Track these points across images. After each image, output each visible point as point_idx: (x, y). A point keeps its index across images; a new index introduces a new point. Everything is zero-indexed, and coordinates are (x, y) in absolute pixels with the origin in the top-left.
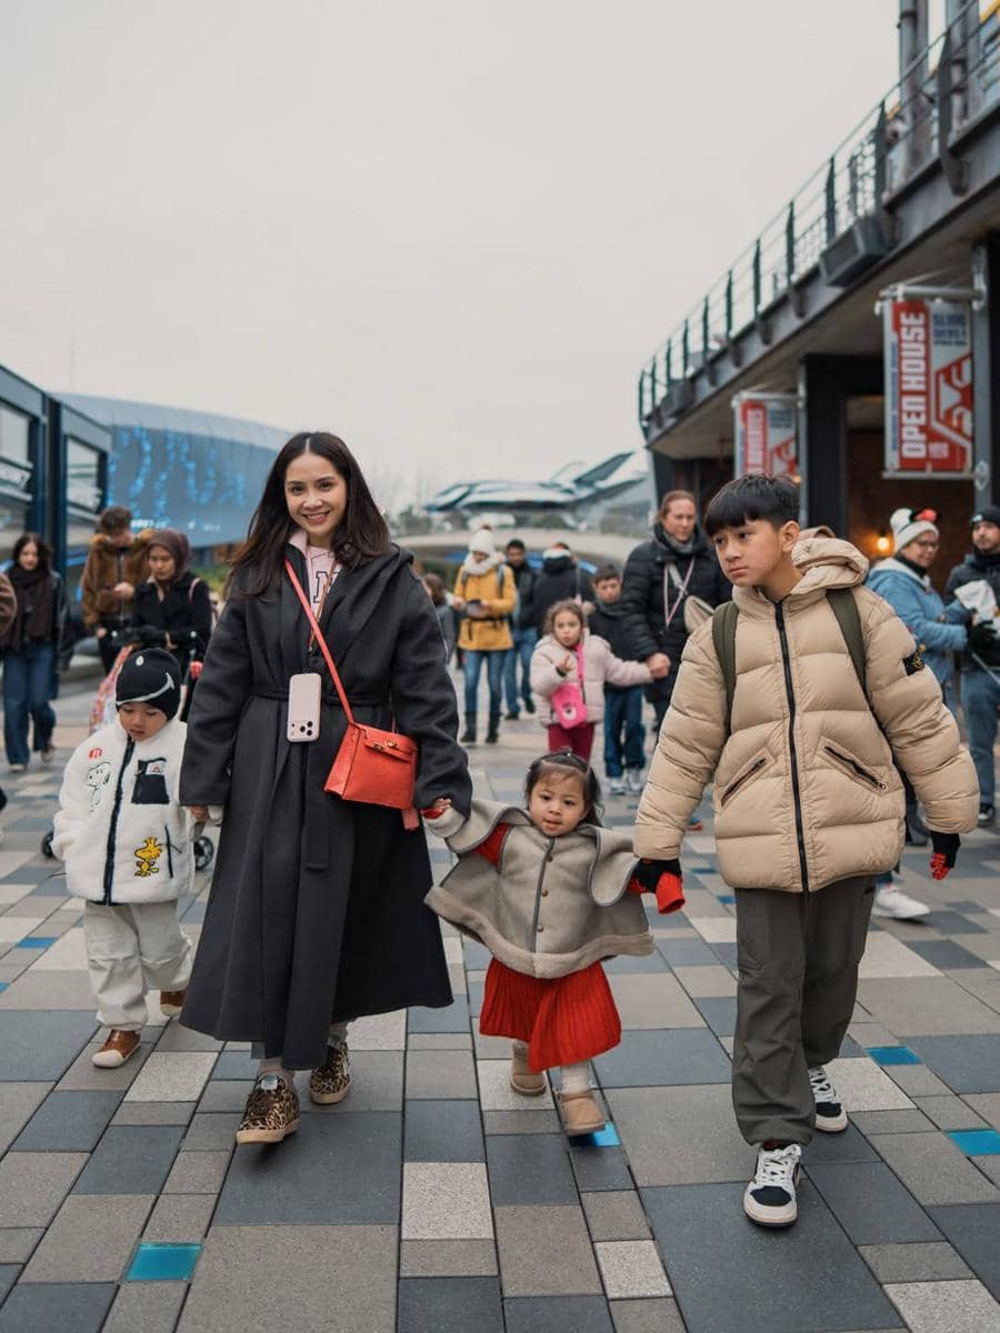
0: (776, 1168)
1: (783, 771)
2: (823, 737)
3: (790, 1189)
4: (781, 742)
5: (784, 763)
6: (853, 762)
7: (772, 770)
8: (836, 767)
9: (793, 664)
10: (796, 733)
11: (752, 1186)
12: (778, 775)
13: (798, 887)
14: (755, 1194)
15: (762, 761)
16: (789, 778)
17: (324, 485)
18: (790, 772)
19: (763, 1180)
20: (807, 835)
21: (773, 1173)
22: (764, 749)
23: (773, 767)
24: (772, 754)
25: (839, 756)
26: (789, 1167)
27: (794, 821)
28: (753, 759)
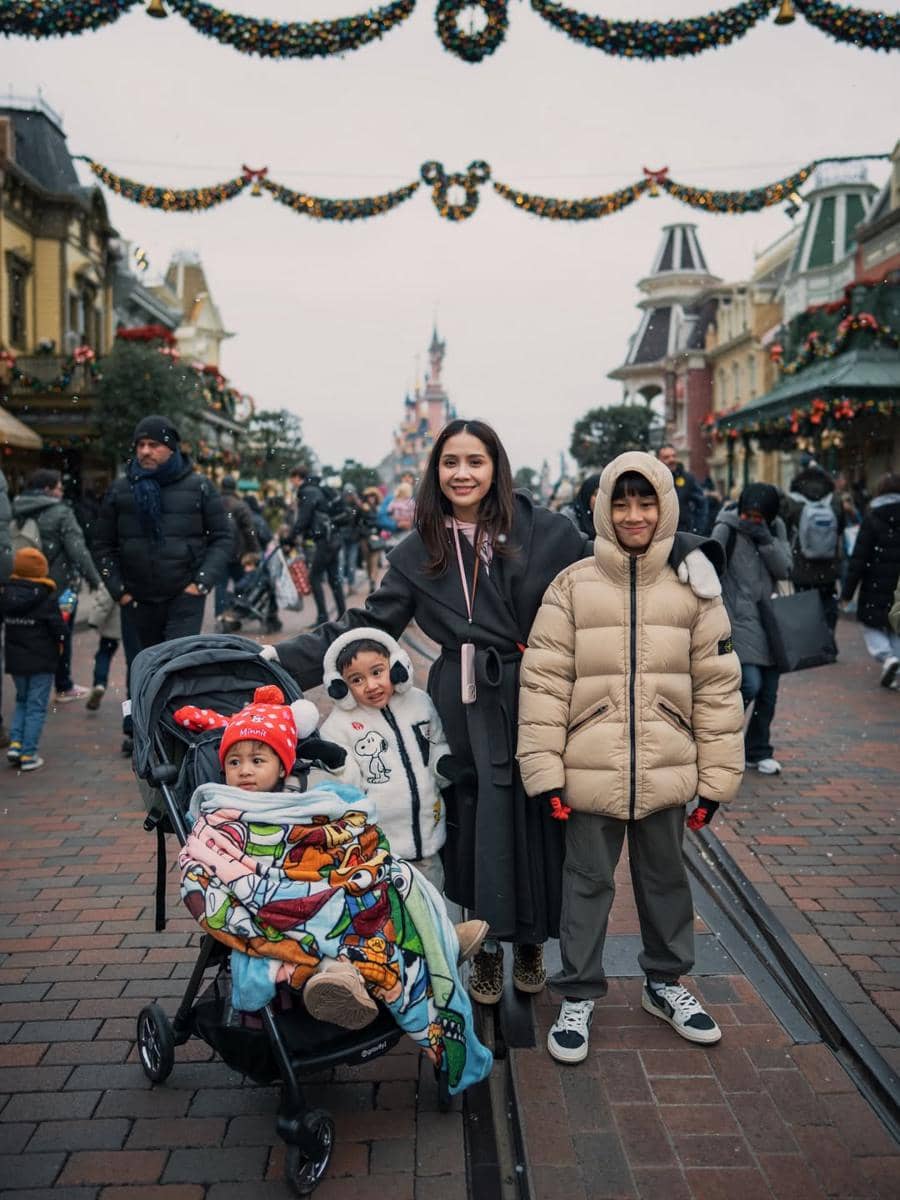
0: (574, 1016)
1: (623, 717)
2: (658, 695)
3: (584, 1032)
4: (622, 695)
5: (624, 712)
6: (679, 717)
7: (612, 716)
8: (665, 720)
9: (638, 630)
10: (637, 688)
11: (554, 1029)
12: (619, 721)
13: (626, 815)
14: (556, 1035)
15: (604, 708)
16: (628, 725)
17: (474, 461)
18: (629, 720)
19: (563, 1025)
20: (639, 772)
21: (572, 1020)
22: (607, 698)
23: (611, 713)
24: (614, 702)
25: (670, 711)
26: (585, 1016)
27: (629, 761)
28: (597, 703)
